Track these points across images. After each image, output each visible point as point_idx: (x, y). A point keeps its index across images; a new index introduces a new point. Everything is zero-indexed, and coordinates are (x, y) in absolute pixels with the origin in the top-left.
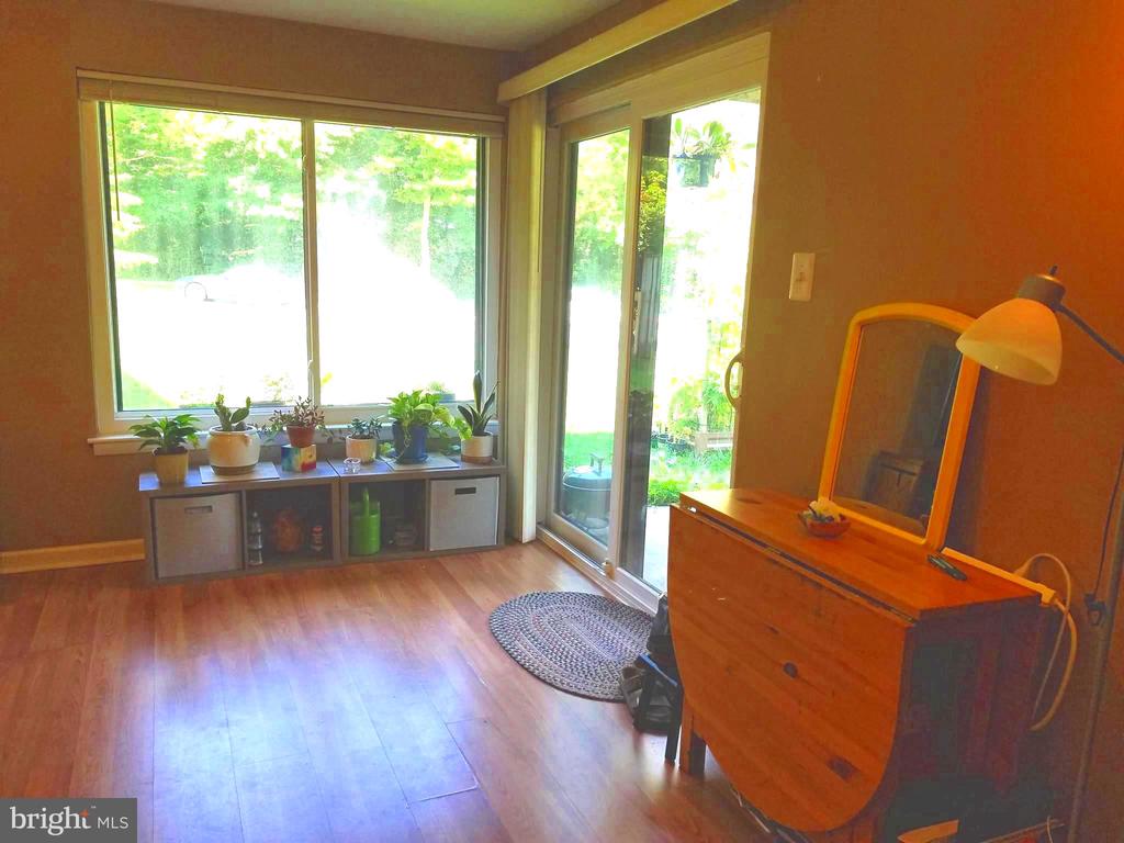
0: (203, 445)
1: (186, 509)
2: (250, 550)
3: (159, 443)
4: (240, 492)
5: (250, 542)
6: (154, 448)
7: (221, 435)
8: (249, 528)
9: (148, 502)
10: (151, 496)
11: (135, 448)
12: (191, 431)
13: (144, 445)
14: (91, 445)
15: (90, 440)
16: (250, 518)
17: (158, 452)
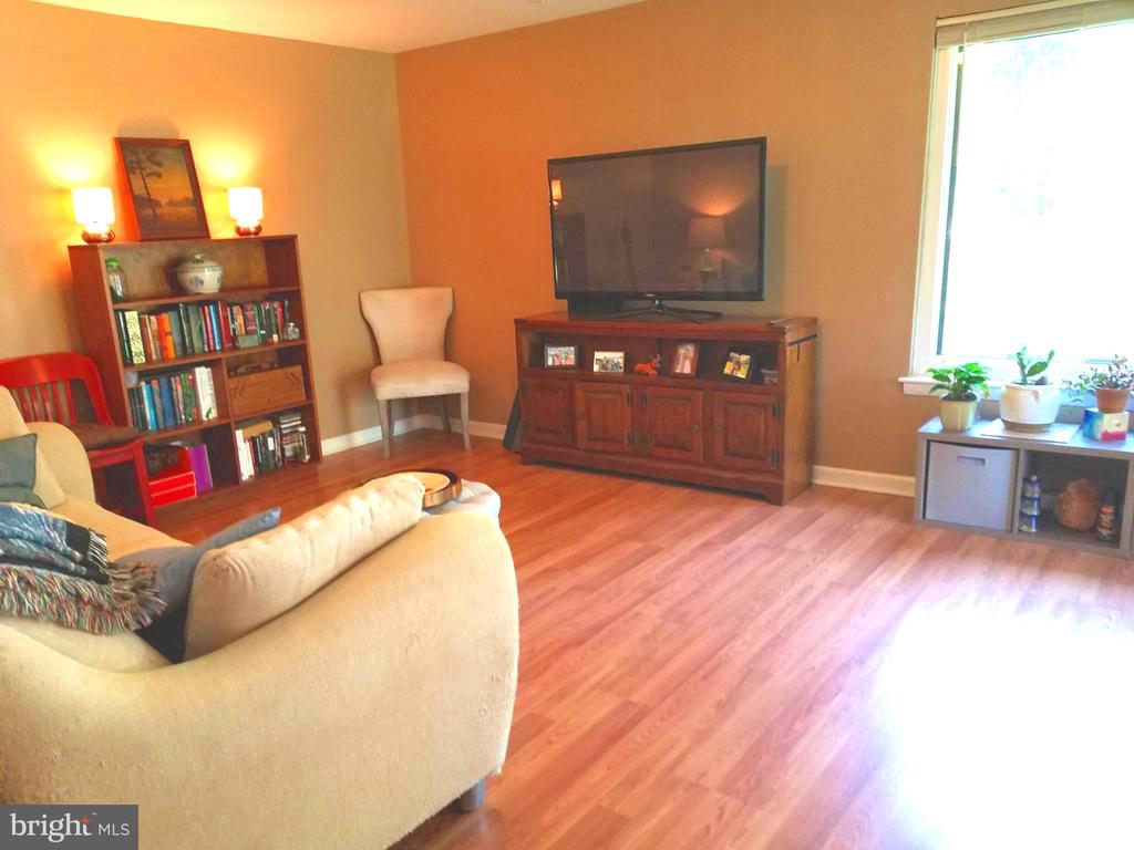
0: (994, 395)
1: (960, 457)
2: (1022, 514)
3: (948, 388)
4: (1018, 450)
5: (1023, 505)
6: (945, 393)
7: (1015, 389)
8: (1023, 491)
9: (925, 443)
10: (929, 438)
11: (926, 391)
12: (980, 380)
13: (933, 389)
14: (902, 384)
15: (901, 379)
16: (1027, 480)
17: (947, 398)
